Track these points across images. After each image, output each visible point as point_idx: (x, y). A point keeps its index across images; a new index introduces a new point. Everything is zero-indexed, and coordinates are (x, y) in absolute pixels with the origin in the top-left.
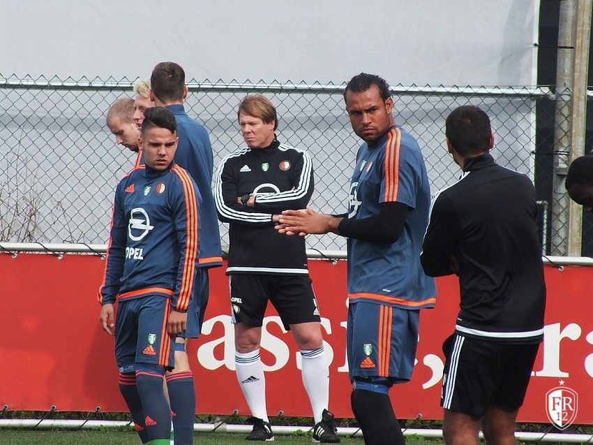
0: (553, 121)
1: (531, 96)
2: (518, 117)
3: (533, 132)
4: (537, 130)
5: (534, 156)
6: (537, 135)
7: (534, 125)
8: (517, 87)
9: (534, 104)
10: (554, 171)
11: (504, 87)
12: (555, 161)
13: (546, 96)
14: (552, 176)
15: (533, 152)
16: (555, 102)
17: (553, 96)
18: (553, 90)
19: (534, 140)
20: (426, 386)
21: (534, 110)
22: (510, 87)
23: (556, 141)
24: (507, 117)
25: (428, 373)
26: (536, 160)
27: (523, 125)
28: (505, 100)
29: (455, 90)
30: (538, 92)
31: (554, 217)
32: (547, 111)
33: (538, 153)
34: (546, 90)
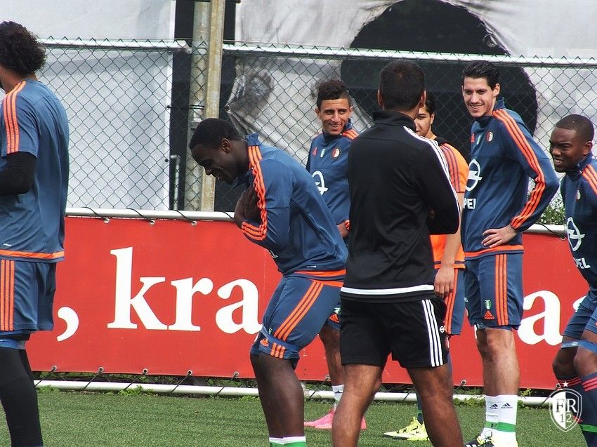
0: (189, 75)
1: (168, 49)
2: (155, 71)
3: (169, 86)
4: (174, 83)
5: (169, 110)
6: (173, 90)
7: (170, 79)
8: (155, 40)
9: (171, 57)
10: (189, 125)
11: (142, 40)
12: (190, 115)
13: (183, 49)
14: (187, 130)
15: (168, 107)
16: (191, 55)
17: (189, 50)
18: (190, 44)
19: (170, 94)
20: (60, 338)
21: (171, 63)
22: (148, 40)
23: (191, 95)
24: (143, 71)
25: (63, 326)
26: (172, 114)
27: (159, 79)
28: (143, 53)
29: (92, 43)
30: (175, 45)
31: (188, 172)
32: (183, 64)
33: (173, 108)
34: (183, 43)
